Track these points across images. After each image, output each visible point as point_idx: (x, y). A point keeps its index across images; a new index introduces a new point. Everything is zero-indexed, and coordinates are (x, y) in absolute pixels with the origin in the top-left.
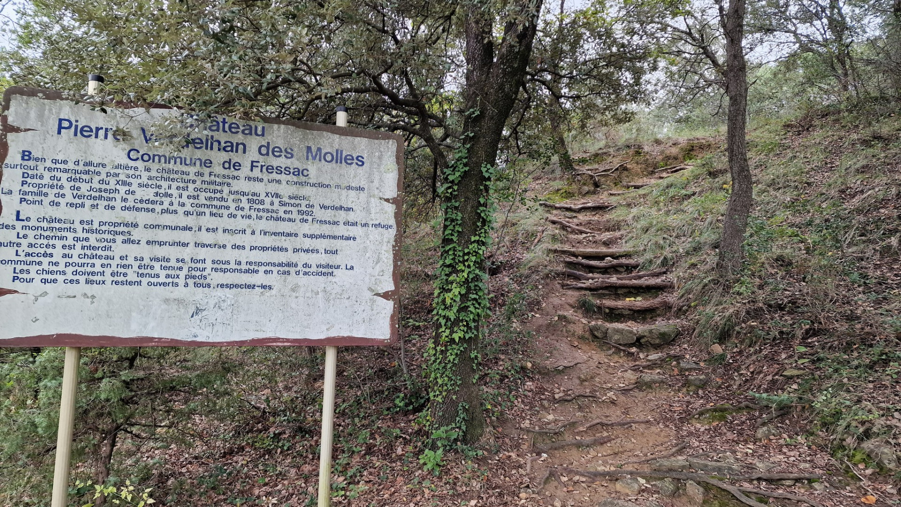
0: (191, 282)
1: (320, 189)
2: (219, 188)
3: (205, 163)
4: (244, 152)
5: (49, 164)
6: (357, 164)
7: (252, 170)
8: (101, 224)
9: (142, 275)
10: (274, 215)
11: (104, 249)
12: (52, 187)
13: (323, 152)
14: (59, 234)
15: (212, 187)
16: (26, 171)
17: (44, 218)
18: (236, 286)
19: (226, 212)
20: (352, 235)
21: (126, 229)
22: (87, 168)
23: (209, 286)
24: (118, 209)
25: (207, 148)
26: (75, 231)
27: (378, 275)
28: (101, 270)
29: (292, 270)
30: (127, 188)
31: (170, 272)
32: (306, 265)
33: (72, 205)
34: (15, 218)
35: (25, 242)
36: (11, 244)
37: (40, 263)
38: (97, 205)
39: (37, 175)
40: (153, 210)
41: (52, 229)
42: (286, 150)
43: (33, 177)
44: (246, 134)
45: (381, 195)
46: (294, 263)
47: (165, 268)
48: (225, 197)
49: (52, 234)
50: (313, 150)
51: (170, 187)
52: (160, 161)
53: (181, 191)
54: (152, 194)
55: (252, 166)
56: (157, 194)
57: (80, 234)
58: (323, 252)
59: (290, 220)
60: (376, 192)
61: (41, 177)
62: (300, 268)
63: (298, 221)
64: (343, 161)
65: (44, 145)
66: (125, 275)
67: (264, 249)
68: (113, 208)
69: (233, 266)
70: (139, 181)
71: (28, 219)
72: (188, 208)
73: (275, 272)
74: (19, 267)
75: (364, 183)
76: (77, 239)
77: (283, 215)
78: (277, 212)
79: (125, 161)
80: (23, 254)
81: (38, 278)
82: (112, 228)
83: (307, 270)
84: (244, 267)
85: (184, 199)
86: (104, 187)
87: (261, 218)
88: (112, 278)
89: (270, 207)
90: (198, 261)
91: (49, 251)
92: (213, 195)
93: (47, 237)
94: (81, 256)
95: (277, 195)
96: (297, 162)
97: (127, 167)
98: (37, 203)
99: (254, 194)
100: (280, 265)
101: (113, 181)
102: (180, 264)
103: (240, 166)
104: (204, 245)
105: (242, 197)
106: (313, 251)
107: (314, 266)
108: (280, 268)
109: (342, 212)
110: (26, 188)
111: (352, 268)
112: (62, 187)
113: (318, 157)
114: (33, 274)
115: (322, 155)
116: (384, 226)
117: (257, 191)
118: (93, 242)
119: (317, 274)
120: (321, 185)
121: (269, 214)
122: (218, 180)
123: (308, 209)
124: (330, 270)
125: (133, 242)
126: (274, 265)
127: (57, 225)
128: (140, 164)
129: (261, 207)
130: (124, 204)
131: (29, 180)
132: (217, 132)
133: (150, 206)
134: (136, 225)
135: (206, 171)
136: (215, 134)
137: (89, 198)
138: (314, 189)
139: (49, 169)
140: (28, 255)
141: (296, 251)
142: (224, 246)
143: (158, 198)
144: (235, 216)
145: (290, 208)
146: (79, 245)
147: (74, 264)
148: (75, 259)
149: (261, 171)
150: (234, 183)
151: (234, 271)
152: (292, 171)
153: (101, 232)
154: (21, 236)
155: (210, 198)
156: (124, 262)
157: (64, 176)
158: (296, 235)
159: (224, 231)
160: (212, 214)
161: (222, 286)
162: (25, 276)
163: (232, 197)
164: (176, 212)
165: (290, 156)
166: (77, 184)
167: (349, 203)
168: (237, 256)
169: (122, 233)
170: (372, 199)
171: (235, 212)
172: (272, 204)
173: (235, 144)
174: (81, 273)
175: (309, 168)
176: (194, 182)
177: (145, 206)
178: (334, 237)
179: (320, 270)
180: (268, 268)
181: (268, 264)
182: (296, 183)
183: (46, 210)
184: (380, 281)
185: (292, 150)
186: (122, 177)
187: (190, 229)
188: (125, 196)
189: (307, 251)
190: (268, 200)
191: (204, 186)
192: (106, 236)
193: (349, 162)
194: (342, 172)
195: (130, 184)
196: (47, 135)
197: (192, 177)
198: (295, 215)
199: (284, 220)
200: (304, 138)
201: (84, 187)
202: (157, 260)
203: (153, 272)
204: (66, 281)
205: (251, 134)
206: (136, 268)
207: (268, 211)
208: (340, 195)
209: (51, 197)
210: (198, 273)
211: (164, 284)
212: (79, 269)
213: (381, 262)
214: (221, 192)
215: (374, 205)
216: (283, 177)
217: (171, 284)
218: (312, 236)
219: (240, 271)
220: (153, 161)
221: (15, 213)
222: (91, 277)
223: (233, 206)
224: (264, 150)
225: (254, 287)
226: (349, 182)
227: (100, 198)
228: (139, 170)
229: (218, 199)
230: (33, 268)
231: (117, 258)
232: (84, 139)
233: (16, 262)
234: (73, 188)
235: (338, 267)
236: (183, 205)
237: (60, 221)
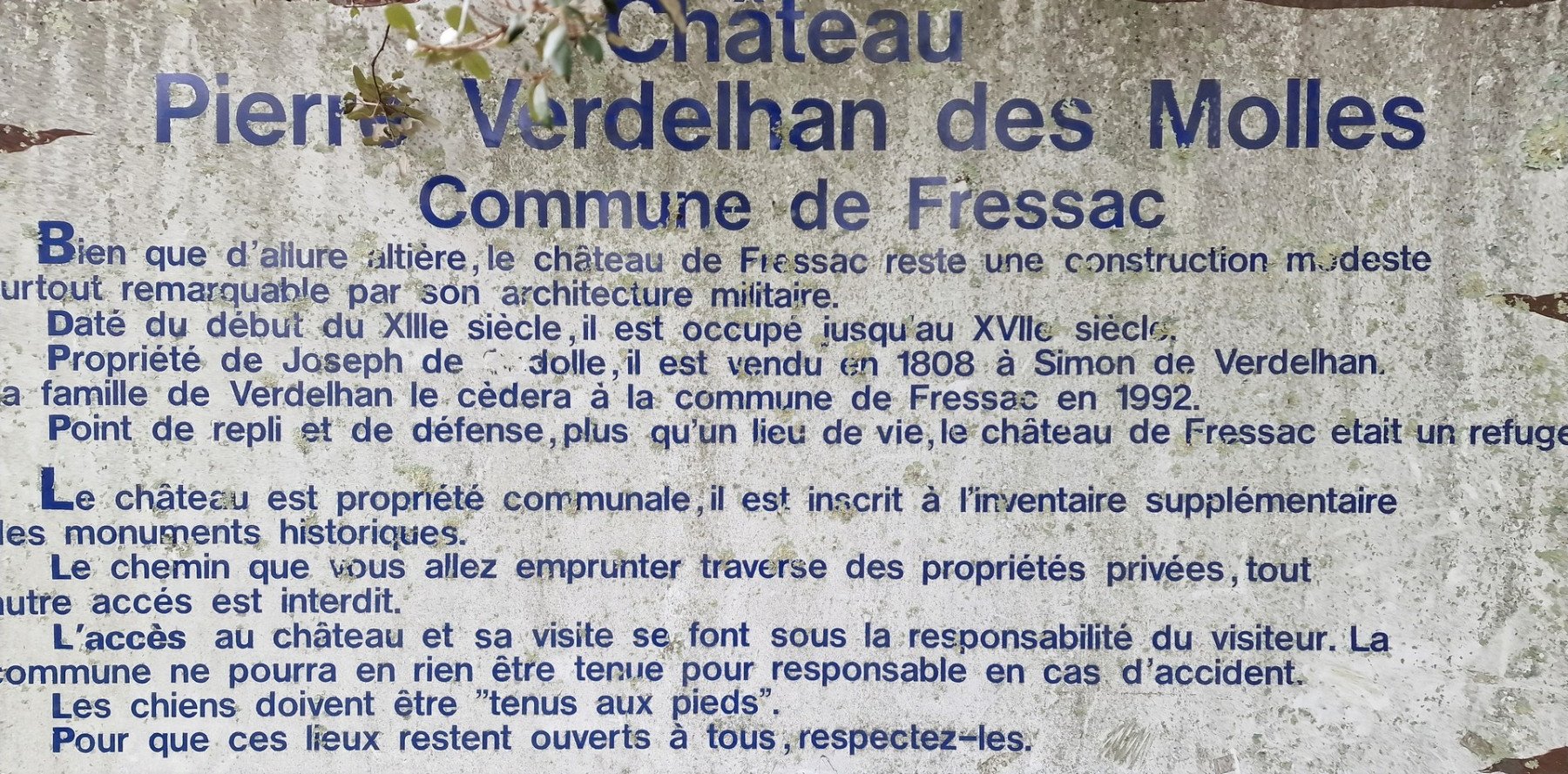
0: (695, 724)
1: (1218, 279)
2: (782, 316)
3: (721, 209)
4: (880, 141)
5: (137, 269)
6: (1389, 139)
7: (913, 223)
8: (347, 501)
9: (509, 706)
10: (1018, 417)
11: (362, 604)
12: (156, 362)
13: (1227, 100)
14: (198, 553)
15: (755, 314)
16: (57, 306)
17: (140, 493)
18: (878, 739)
19: (815, 421)
20: (1373, 486)
21: (437, 519)
22: (276, 276)
23: (766, 740)
24: (402, 435)
25: (724, 144)
26: (254, 538)
27: (1511, 674)
28: (360, 690)
29: (1109, 661)
30: (428, 345)
31: (614, 688)
32: (1165, 638)
33: (234, 431)
34: (37, 498)
35: (80, 593)
36: (34, 602)
37: (140, 674)
38: (326, 424)
39: (99, 318)
40: (533, 432)
41: (171, 534)
42: (1057, 112)
43: (86, 327)
44: (885, 58)
45: (1512, 281)
46: (1115, 628)
47: (592, 672)
48: (810, 352)
49: (174, 556)
50: (1179, 98)
51: (590, 330)
52: (543, 221)
53: (634, 343)
54: (526, 364)
55: (916, 203)
56: (543, 363)
57: (277, 551)
58: (1243, 572)
59: (1087, 435)
60: (1487, 269)
61: (116, 327)
62: (1140, 648)
63: (1121, 437)
64: (1323, 134)
65: (116, 193)
66: (447, 706)
67: (982, 571)
68: (383, 433)
69: (856, 651)
70: (473, 312)
71: (85, 500)
72: (667, 412)
73: (1034, 675)
74: (71, 693)
75: (1428, 228)
76: (264, 571)
77: (1057, 417)
78: (1025, 401)
79: (412, 231)
80: (79, 640)
81: (140, 731)
82: (386, 518)
83: (1174, 658)
84: (902, 653)
85: (650, 377)
86: (343, 346)
87: (958, 435)
88: (401, 724)
89: (998, 384)
90: (720, 637)
91: (169, 623)
92: (759, 350)
93: (157, 569)
94: (283, 639)
95: (1028, 327)
96: (1107, 162)
97: (422, 258)
98: (110, 430)
99: (929, 331)
100: (1053, 640)
101: (373, 319)
102: (651, 653)
103: (864, 207)
104: (737, 569)
105: (877, 351)
106: (1194, 571)
107: (1203, 640)
108: (1053, 655)
109: (1325, 383)
110: (66, 375)
111: (1380, 643)
112: (191, 361)
113: (1204, 125)
114: (121, 719)
115: (1225, 115)
116: (1533, 435)
117: (936, 313)
118: (321, 579)
119: (1220, 676)
120: (1221, 260)
121: (996, 417)
122: (777, 280)
123: (1167, 380)
124: (1279, 658)
125: (467, 569)
126: (1027, 639)
127: (188, 518)
128: (468, 239)
129: (960, 385)
130: (421, 413)
131: (73, 342)
132: (761, 66)
133: (522, 416)
134: (473, 501)
135: (729, 244)
136: (755, 74)
137: (294, 397)
138: (1191, 280)
139: (144, 292)
140: (98, 641)
141: (1118, 573)
142: (818, 569)
143: (547, 381)
144: (852, 435)
145: (1085, 382)
146: (272, 593)
147: (261, 673)
148: (264, 652)
149: (955, 223)
150: (839, 285)
151: (862, 672)
152: (1087, 206)
153: (347, 535)
154: (65, 568)
155: (749, 366)
156: (441, 655)
157: (197, 314)
158: (1117, 502)
159: (814, 503)
160: (762, 434)
161: (819, 739)
162: (90, 725)
163: (838, 350)
164: (618, 433)
165: (1075, 136)
166: (248, 346)
167: (1358, 333)
168: (872, 607)
169: (424, 535)
170: (1470, 307)
171: (852, 418)
172: (1006, 366)
173: (838, 110)
174: (288, 707)
175: (1165, 184)
176: (683, 297)
177: (500, 414)
178: (1292, 503)
179: (1231, 656)
180: (1003, 656)
181: (1001, 639)
182: (1106, 263)
183: (143, 456)
184: (1522, 704)
185: (1084, 108)
186: (408, 302)
187: (679, 501)
188: (424, 381)
189: (1169, 572)
190: (987, 352)
191: (724, 314)
192: (367, 551)
193: (1350, 133)
194: (1319, 186)
195: (438, 329)
196: (124, 151)
197: (672, 276)
198: (1107, 413)
199: (1059, 436)
200: (1141, 45)
201: (274, 353)
202: (561, 637)
203: (548, 691)
204: (239, 742)
205: (902, 54)
206: (484, 679)
207: (990, 400)
208: (1310, 301)
209: (159, 406)
210: (722, 688)
211: (594, 739)
212: (283, 690)
213: (1522, 610)
214: (792, 331)
215: (1478, 335)
216: (1049, 241)
217: (619, 739)
218: (1186, 504)
219: (888, 672)
220: (520, 222)
221: (36, 479)
222: (326, 722)
223: (842, 389)
224: (961, 125)
225: (945, 740)
226: (1354, 232)
227: (335, 393)
228: (469, 264)
229: (782, 367)
230: (121, 694)
231: (413, 638)
232: (256, 154)
233: (60, 674)
234: (234, 361)
235: (1315, 640)
236: (646, 401)
237: (196, 500)
